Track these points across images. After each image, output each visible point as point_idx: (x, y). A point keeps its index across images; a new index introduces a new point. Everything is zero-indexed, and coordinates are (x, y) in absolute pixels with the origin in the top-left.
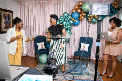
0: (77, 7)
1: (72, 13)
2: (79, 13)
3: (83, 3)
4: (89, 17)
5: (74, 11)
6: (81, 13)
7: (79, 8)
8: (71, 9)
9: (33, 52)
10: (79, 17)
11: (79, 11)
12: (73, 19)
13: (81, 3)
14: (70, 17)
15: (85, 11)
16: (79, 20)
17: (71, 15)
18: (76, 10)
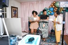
0: (52, 5)
2: (54, 8)
4: (60, 10)
5: (51, 7)
6: (55, 8)
7: (53, 5)
8: (49, 6)
10: (54, 10)
11: (54, 7)
12: (50, 11)
13: (55, 2)
14: (48, 10)
15: (57, 6)
16: (54, 12)
17: (49, 9)
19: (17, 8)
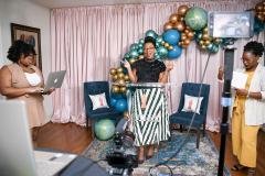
0: (175, 18)
1: (166, 31)
2: (180, 32)
3: (188, 10)
5: (169, 27)
6: (184, 31)
7: (179, 20)
9: (83, 115)
10: (181, 41)
11: (180, 27)
12: (167, 45)
13: (184, 10)
14: (160, 40)
15: (193, 26)
16: (181, 47)
17: (163, 37)
18: (174, 24)
19: (37, 31)
